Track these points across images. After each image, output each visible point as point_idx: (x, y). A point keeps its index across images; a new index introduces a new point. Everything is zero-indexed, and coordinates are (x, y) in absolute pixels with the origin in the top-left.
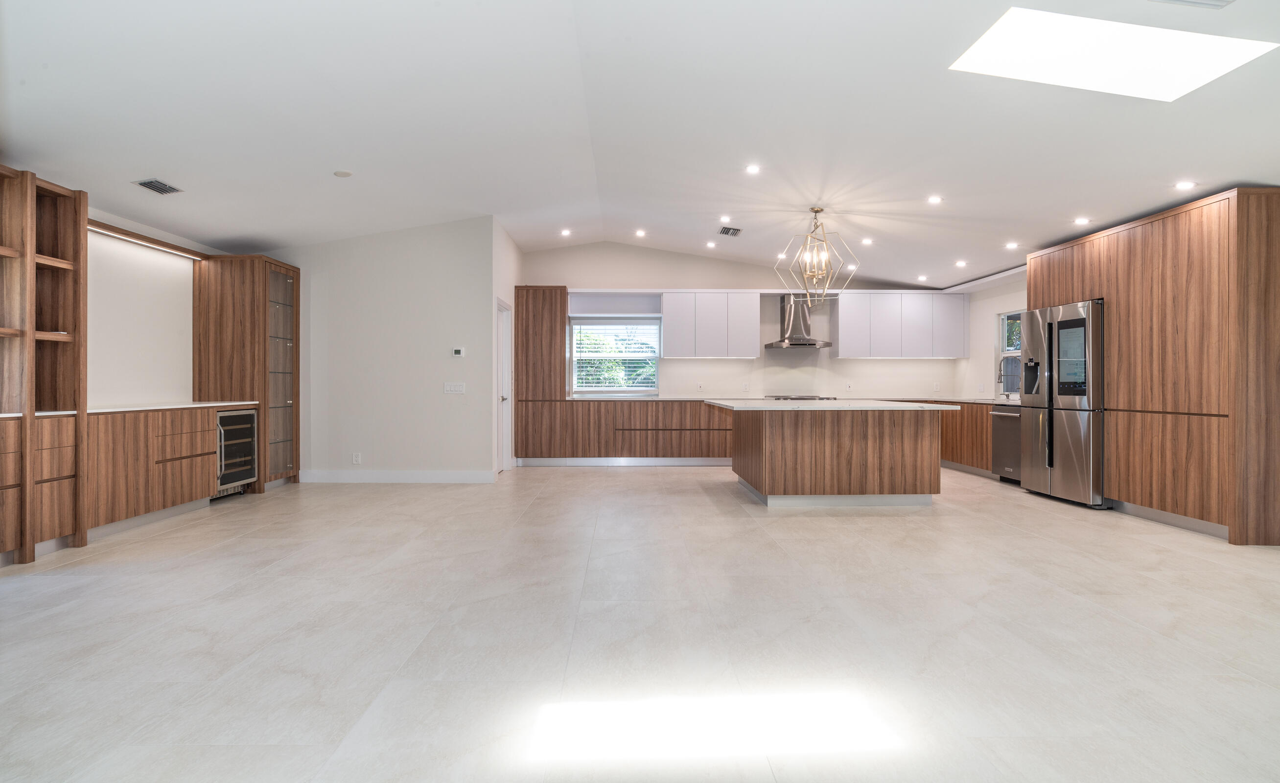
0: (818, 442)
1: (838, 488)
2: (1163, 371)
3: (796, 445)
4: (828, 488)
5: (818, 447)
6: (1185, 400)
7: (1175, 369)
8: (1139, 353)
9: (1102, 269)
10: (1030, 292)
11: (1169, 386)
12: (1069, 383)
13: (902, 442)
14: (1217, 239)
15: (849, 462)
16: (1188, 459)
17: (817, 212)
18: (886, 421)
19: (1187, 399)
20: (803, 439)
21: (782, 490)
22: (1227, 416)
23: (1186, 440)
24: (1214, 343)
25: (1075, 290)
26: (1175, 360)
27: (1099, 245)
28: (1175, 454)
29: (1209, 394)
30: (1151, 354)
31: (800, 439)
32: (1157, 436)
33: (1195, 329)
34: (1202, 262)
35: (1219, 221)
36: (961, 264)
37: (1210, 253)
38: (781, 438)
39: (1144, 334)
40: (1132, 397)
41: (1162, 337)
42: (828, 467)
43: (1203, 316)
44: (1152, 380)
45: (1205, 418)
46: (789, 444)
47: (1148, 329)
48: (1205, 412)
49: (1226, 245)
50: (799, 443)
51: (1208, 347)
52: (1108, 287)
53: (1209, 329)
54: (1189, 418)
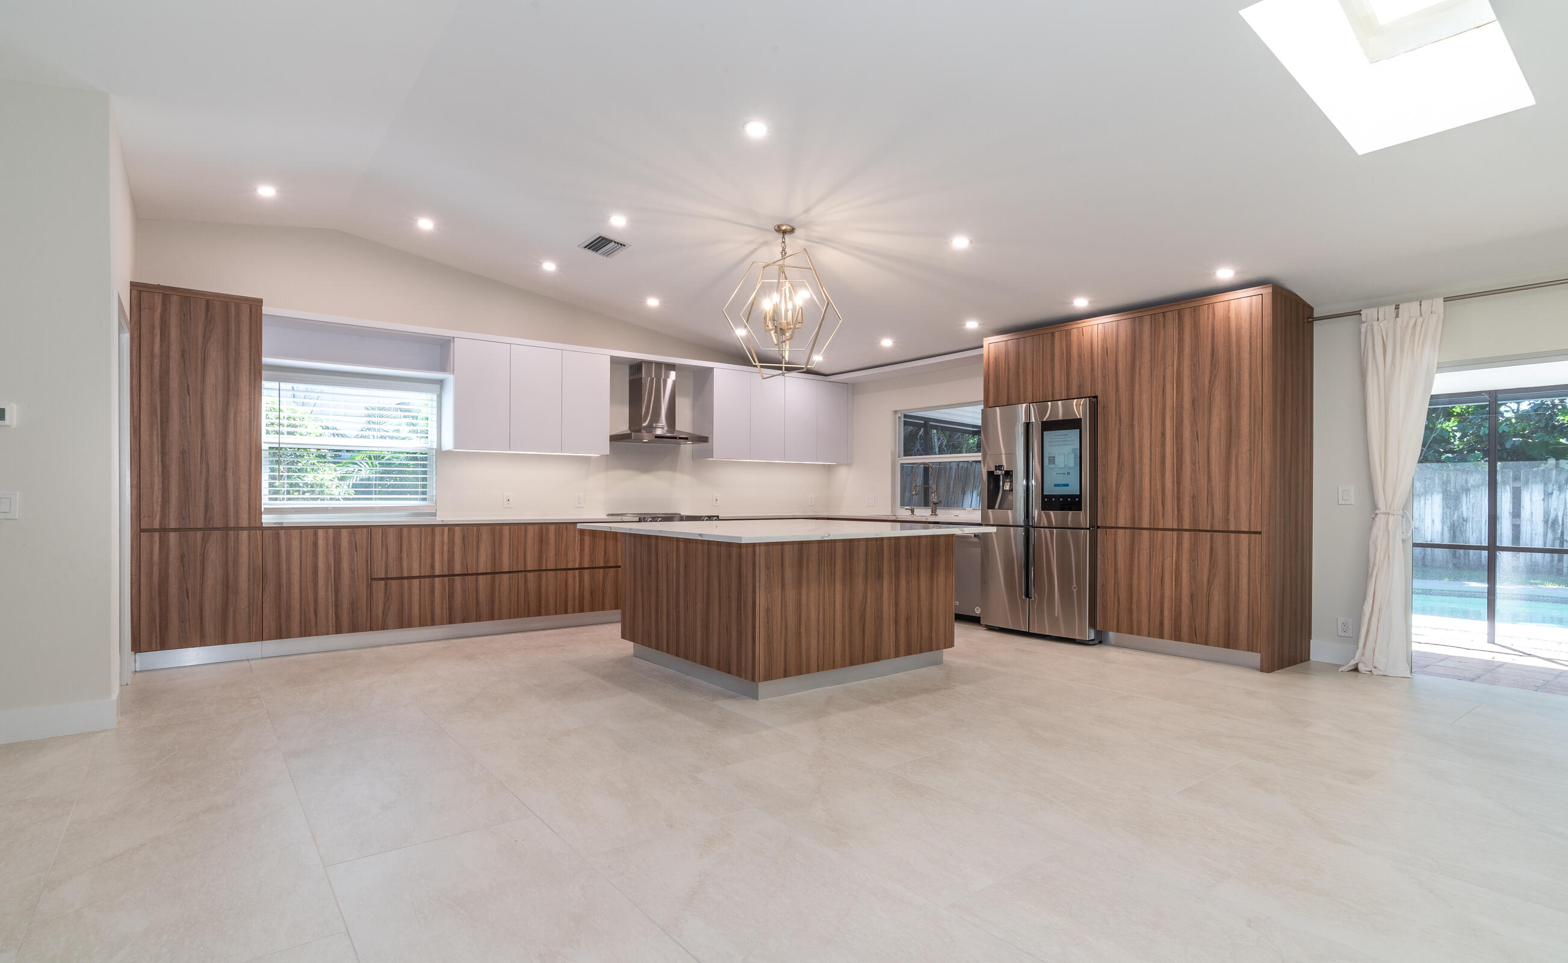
0: (826, 589)
1: (851, 658)
2: (1179, 482)
3: (800, 594)
4: (838, 659)
5: (827, 595)
6: (1207, 516)
7: (1194, 480)
8: (1146, 461)
9: (1096, 362)
10: (988, 383)
11: (1187, 500)
12: (1057, 497)
13: (918, 581)
14: (1248, 338)
15: (863, 616)
16: (1210, 582)
17: (784, 232)
18: (903, 551)
19: (1210, 514)
20: (808, 583)
21: (782, 670)
22: (1260, 533)
23: (1208, 560)
24: (1244, 452)
25: (1057, 384)
26: (1194, 471)
27: (1092, 333)
28: (1193, 577)
29: (1238, 509)
30: (1163, 463)
31: (804, 585)
32: (1170, 557)
33: (1220, 437)
34: (1229, 362)
35: (1251, 319)
36: (887, 343)
37: (1239, 353)
38: (780, 585)
39: (1154, 440)
40: (1136, 512)
41: (1177, 444)
42: (838, 626)
43: (1231, 422)
44: (1163, 493)
45: (1232, 535)
46: (791, 594)
47: (1159, 434)
48: (1232, 528)
49: (1259, 346)
50: (804, 591)
51: (1237, 456)
52: (1104, 383)
53: (1239, 436)
54: (1212, 536)
